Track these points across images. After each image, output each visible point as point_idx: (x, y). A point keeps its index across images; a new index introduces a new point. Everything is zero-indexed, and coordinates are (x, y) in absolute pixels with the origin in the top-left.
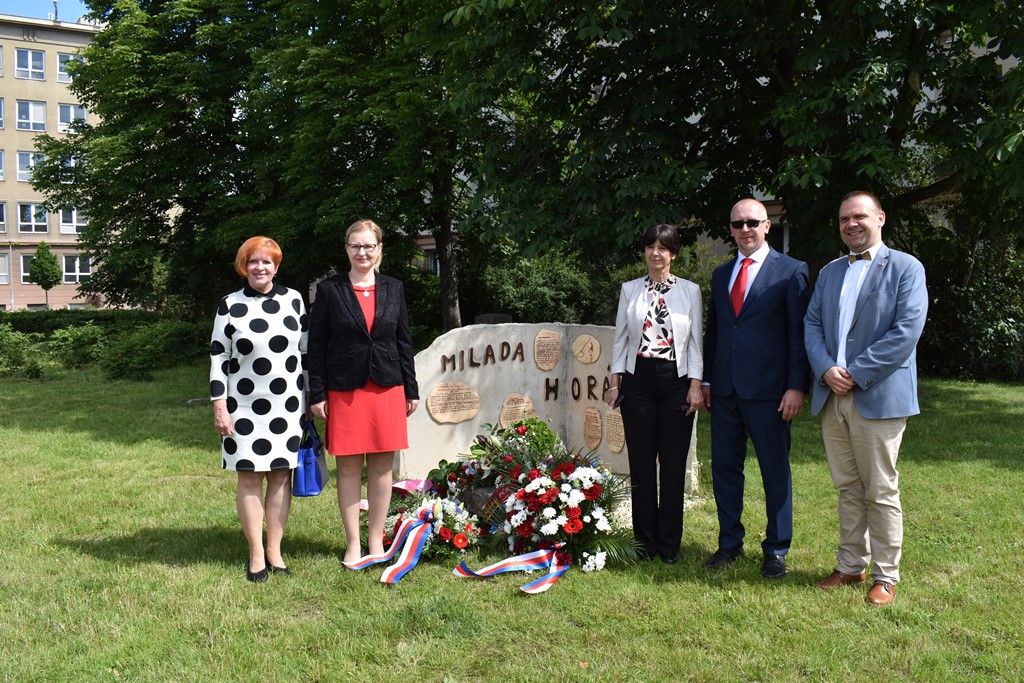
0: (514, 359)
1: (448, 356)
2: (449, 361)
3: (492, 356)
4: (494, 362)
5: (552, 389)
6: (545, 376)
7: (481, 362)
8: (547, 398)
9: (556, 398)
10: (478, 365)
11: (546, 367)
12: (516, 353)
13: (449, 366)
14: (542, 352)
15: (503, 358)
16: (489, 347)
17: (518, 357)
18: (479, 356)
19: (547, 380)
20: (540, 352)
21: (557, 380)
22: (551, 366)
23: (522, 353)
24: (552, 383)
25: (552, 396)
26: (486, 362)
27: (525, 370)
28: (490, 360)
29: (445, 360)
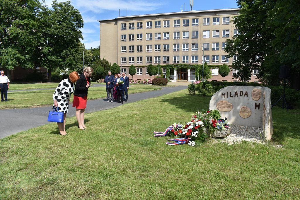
0: (244, 96)
1: (224, 94)
2: (224, 95)
3: (237, 95)
4: (238, 96)
5: (257, 106)
6: (255, 102)
7: (234, 96)
8: (255, 108)
9: (259, 109)
10: (232, 97)
11: (256, 99)
12: (245, 94)
13: (223, 96)
14: (254, 94)
15: (241, 95)
16: (236, 92)
17: (246, 96)
18: (233, 94)
19: (256, 103)
20: (253, 95)
21: (259, 104)
22: (258, 99)
23: (247, 95)
24: (258, 104)
25: (257, 108)
26: (235, 96)
27: (248, 100)
28: (236, 96)
29: (222, 94)
